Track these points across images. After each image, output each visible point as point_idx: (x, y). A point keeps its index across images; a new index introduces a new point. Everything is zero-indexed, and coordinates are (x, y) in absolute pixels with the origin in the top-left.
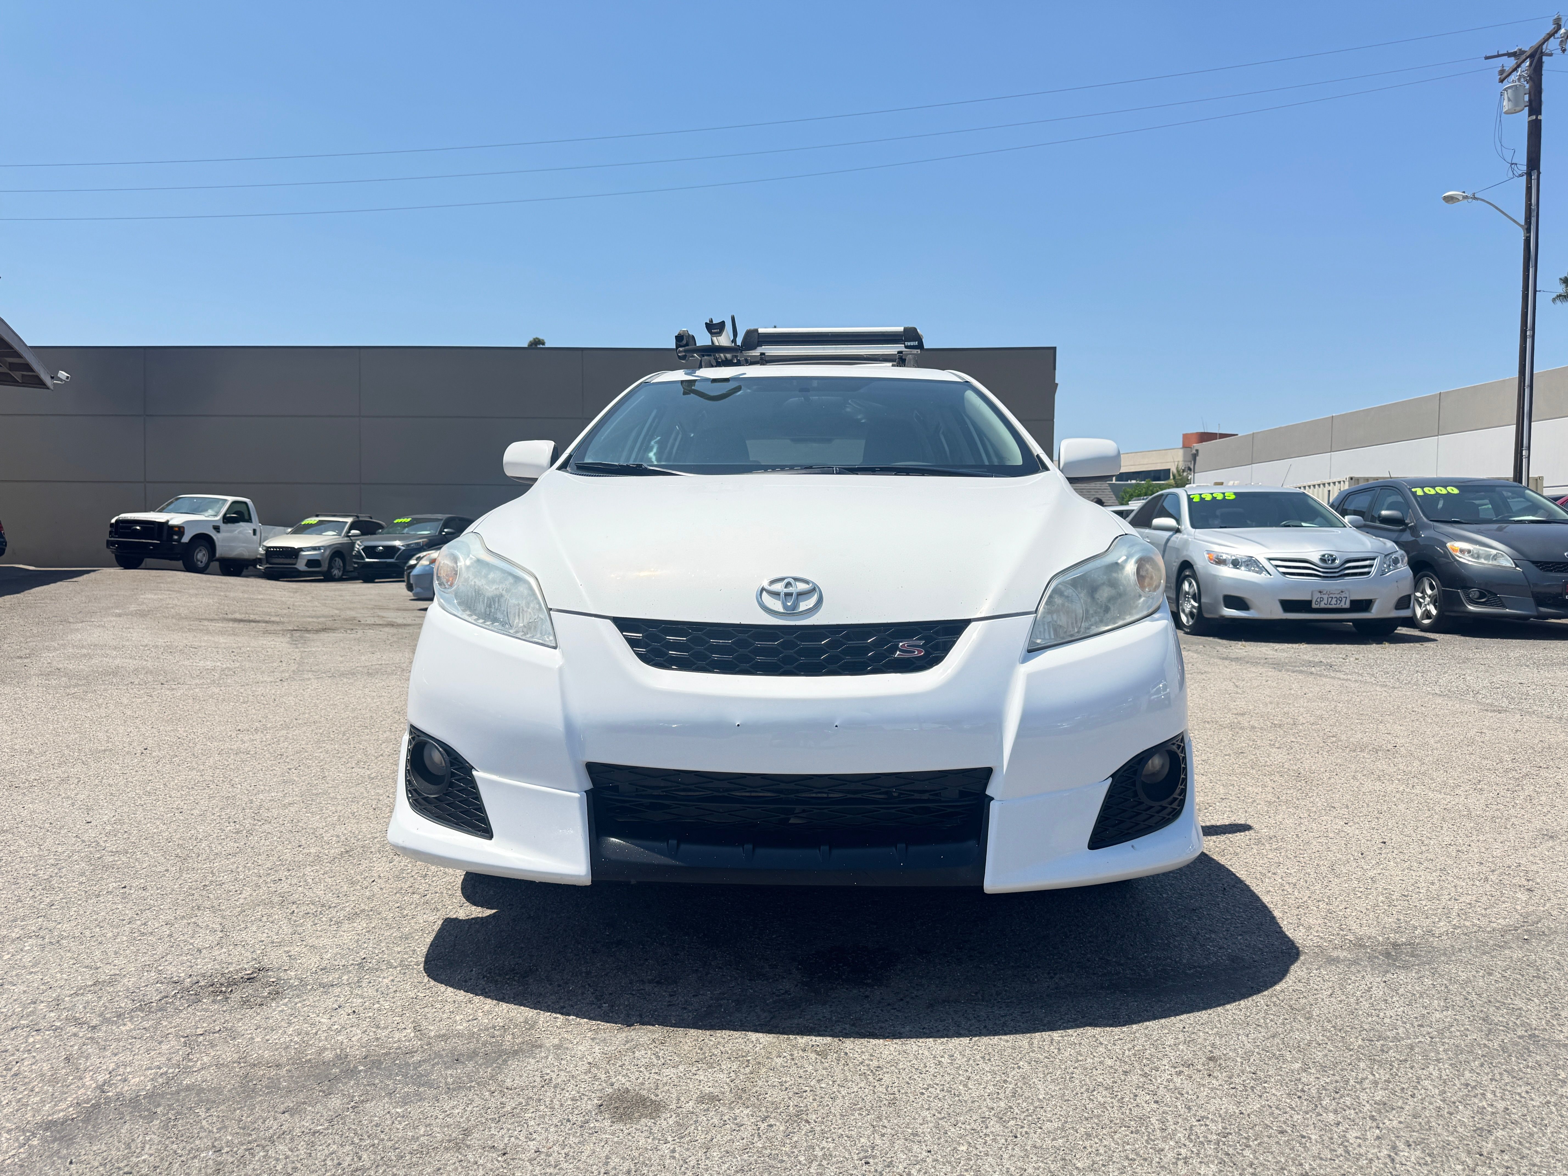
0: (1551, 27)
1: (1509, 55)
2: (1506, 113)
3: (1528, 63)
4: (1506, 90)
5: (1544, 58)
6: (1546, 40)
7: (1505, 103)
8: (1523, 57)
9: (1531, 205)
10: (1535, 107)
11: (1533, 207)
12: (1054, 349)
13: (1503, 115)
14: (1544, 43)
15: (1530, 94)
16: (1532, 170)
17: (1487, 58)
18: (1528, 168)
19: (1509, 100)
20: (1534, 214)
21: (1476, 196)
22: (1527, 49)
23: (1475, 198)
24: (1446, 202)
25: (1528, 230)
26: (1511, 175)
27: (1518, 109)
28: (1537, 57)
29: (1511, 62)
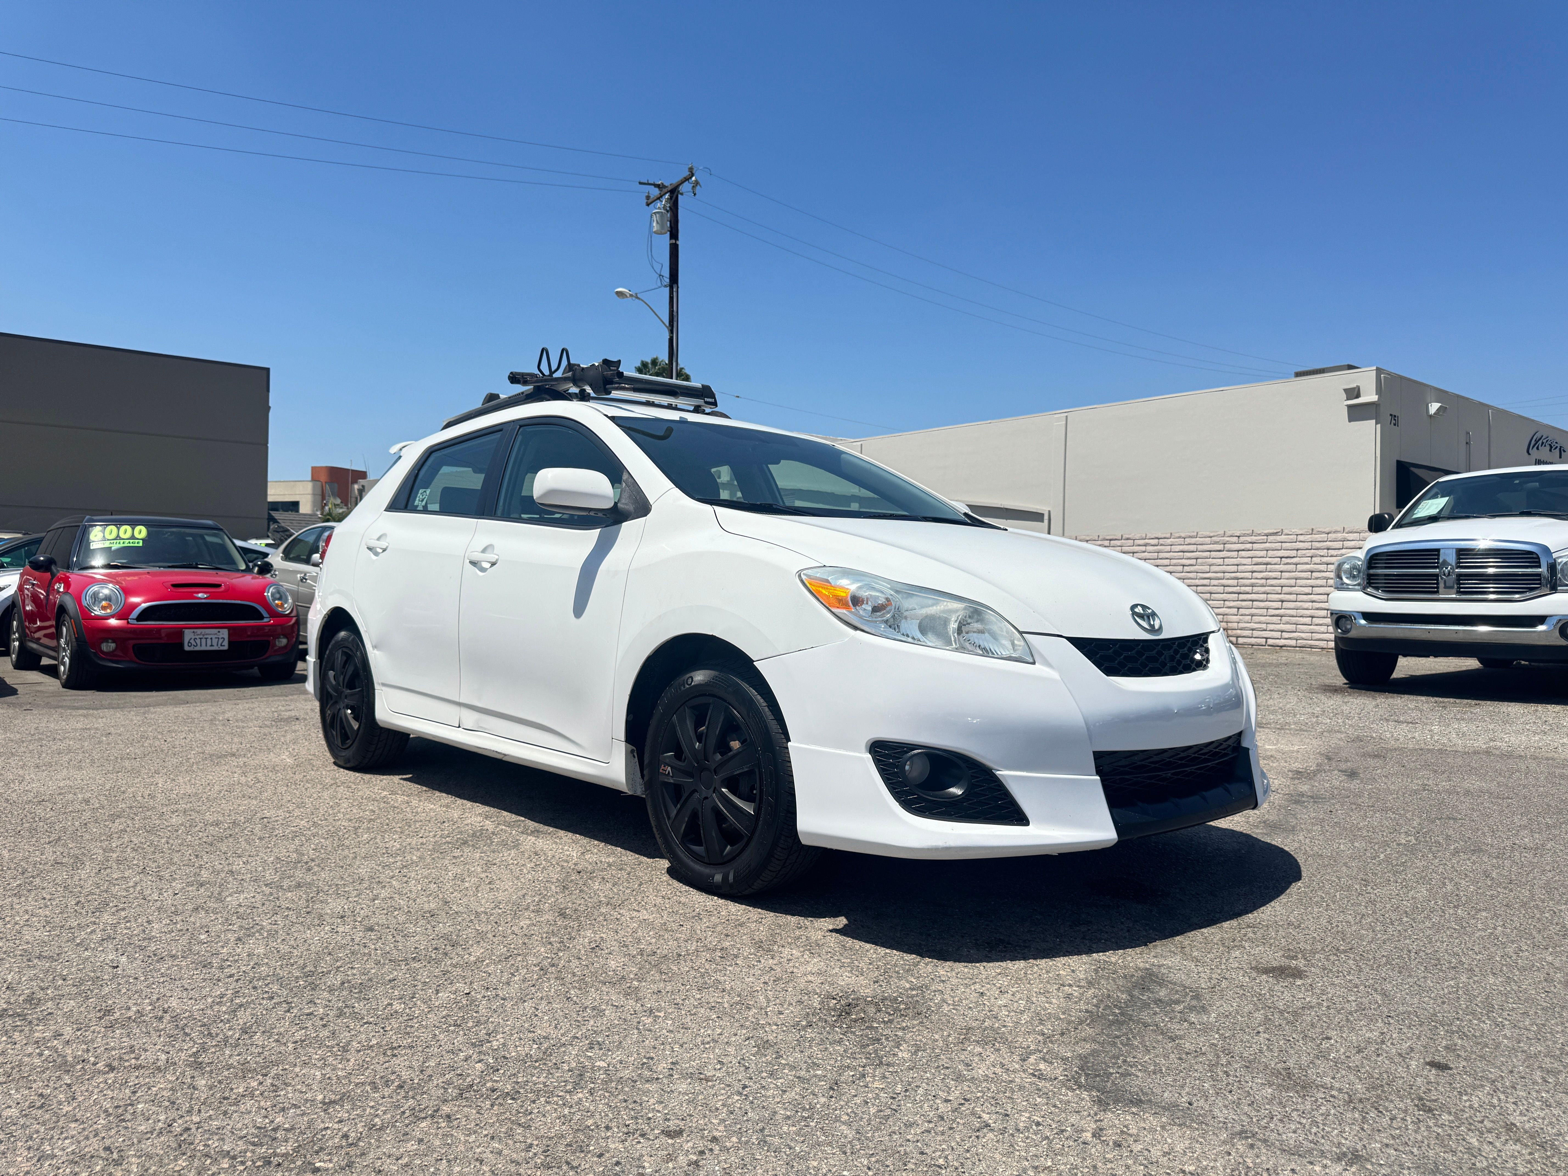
0: (686, 173)
1: (658, 186)
2: (655, 233)
3: (667, 196)
4: (655, 213)
5: (679, 196)
6: (682, 182)
7: (655, 224)
8: (665, 190)
9: (673, 311)
10: (674, 234)
11: (675, 314)
12: (268, 370)
13: (654, 234)
14: (681, 184)
15: (670, 222)
16: (673, 283)
17: (640, 183)
18: (670, 281)
19: (657, 222)
20: (675, 319)
21: (639, 296)
22: (666, 184)
23: (637, 298)
24: (618, 296)
25: (671, 332)
26: (659, 284)
27: (663, 231)
28: (674, 192)
29: (655, 192)
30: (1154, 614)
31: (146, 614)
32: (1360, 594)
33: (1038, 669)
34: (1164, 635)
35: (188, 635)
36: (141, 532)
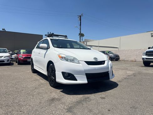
1: (79, 16)
14: (81, 15)
23: (77, 27)
24: (75, 27)
30: (97, 59)
31: (24, 58)
32: (145, 56)
33: (80, 65)
34: (98, 61)
35: (28, 60)
36: (25, 50)
